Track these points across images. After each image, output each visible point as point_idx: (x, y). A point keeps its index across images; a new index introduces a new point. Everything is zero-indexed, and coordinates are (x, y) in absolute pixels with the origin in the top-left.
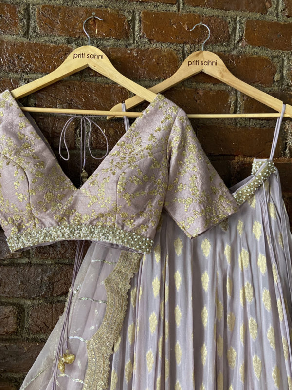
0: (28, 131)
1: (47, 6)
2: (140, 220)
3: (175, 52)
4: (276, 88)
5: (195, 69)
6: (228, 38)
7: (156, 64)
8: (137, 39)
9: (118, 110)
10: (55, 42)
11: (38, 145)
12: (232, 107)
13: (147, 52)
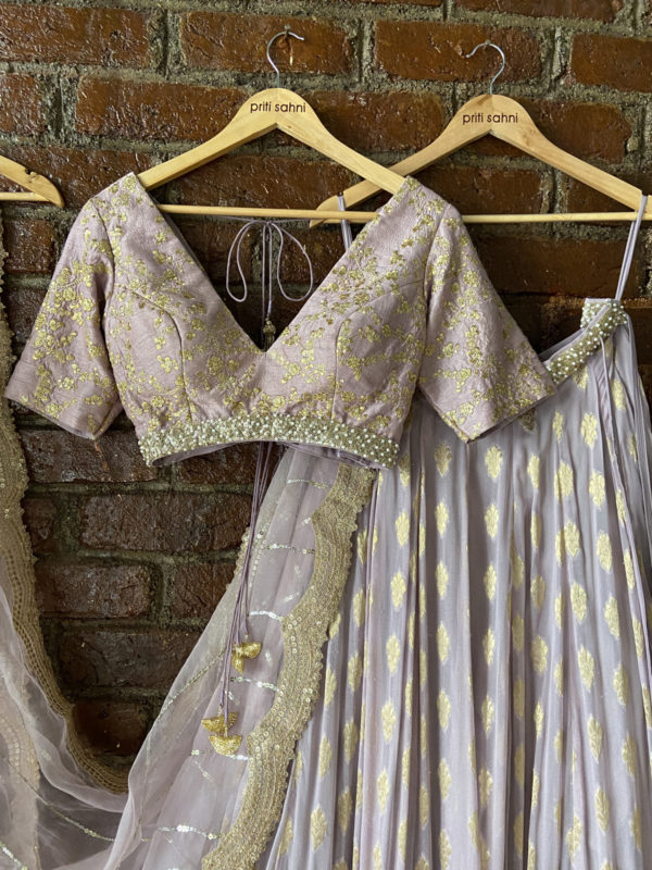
0: (172, 248)
1: (199, 14)
2: (377, 407)
3: (438, 97)
4: (629, 165)
5: (475, 131)
6: (539, 70)
7: (401, 120)
8: (365, 73)
9: (332, 209)
10: (215, 83)
11: (190, 274)
12: (545, 201)
13: (386, 99)
